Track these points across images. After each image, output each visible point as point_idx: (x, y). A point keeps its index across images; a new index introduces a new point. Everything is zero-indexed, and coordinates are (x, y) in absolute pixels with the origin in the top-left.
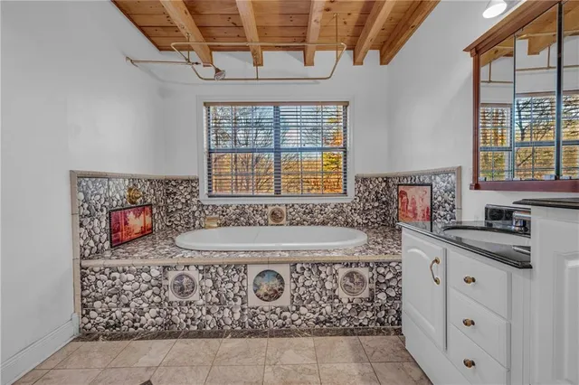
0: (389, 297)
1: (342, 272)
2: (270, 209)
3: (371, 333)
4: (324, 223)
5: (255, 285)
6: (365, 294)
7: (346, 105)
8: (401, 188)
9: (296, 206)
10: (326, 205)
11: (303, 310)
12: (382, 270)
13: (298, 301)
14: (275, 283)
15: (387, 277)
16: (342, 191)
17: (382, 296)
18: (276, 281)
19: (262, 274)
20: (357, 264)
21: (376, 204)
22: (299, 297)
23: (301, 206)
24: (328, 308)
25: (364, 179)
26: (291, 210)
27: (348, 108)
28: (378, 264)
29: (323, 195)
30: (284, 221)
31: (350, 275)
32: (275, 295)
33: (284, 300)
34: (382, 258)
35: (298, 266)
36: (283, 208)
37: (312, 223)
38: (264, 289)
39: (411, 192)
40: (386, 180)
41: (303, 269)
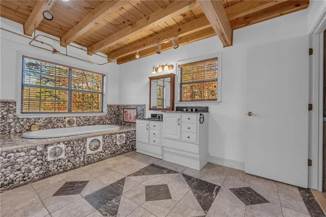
0: (130, 142)
1: (118, 136)
2: (67, 119)
3: (126, 152)
5: (89, 145)
6: (124, 142)
7: (103, 75)
8: (125, 110)
9: (81, 117)
10: (95, 117)
11: (106, 151)
12: (128, 134)
13: (105, 148)
14: (97, 143)
16: (101, 111)
17: (128, 142)
18: (98, 143)
19: (92, 141)
20: (122, 133)
21: (114, 116)
22: (105, 147)
23: (84, 117)
24: (114, 149)
25: (110, 106)
26: (79, 119)
28: (128, 132)
29: (93, 112)
30: (75, 125)
31: (120, 137)
32: (97, 147)
33: (100, 149)
34: (128, 130)
35: (105, 136)
36: (75, 119)
37: (89, 125)
38: (93, 146)
39: (129, 111)
40: (118, 106)
41: (107, 137)
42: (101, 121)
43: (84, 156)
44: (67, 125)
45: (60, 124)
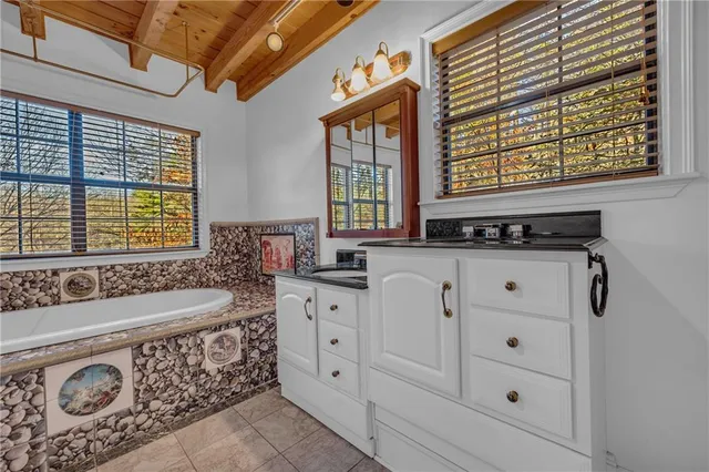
0: (262, 353)
1: (209, 338)
2: (64, 277)
3: (246, 397)
4: (166, 288)
5: (62, 395)
6: (237, 357)
7: (196, 135)
8: (264, 238)
9: (118, 268)
10: (169, 263)
11: (154, 405)
12: (254, 326)
13: (145, 394)
14: (105, 383)
15: (260, 332)
16: (191, 243)
17: (255, 354)
18: (107, 378)
19: (78, 376)
20: (227, 326)
21: (237, 257)
22: (149, 389)
23: (129, 267)
24: (192, 390)
25: (222, 229)
26: (110, 274)
27: (199, 140)
28: (250, 320)
29: (163, 250)
30: (96, 292)
31: (219, 341)
32: (107, 398)
33: (124, 400)
34: (255, 312)
35: (146, 349)
36: (94, 274)
37: (147, 290)
38: (83, 394)
39: (275, 242)
40: (247, 229)
41: (153, 348)
42: (191, 278)
43: (34, 447)
44: (65, 296)
45: (37, 294)
